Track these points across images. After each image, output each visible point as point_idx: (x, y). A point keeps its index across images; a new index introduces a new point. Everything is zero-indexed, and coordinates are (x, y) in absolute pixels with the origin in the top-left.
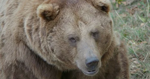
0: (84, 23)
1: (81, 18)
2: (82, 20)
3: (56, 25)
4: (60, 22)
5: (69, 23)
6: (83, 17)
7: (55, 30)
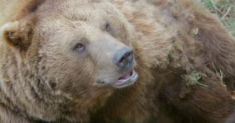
0: (81, 19)
1: (73, 18)
2: (76, 19)
3: (40, 47)
4: (44, 40)
5: (58, 31)
6: (75, 14)
7: (42, 54)
